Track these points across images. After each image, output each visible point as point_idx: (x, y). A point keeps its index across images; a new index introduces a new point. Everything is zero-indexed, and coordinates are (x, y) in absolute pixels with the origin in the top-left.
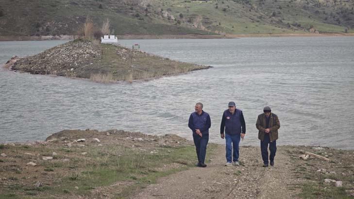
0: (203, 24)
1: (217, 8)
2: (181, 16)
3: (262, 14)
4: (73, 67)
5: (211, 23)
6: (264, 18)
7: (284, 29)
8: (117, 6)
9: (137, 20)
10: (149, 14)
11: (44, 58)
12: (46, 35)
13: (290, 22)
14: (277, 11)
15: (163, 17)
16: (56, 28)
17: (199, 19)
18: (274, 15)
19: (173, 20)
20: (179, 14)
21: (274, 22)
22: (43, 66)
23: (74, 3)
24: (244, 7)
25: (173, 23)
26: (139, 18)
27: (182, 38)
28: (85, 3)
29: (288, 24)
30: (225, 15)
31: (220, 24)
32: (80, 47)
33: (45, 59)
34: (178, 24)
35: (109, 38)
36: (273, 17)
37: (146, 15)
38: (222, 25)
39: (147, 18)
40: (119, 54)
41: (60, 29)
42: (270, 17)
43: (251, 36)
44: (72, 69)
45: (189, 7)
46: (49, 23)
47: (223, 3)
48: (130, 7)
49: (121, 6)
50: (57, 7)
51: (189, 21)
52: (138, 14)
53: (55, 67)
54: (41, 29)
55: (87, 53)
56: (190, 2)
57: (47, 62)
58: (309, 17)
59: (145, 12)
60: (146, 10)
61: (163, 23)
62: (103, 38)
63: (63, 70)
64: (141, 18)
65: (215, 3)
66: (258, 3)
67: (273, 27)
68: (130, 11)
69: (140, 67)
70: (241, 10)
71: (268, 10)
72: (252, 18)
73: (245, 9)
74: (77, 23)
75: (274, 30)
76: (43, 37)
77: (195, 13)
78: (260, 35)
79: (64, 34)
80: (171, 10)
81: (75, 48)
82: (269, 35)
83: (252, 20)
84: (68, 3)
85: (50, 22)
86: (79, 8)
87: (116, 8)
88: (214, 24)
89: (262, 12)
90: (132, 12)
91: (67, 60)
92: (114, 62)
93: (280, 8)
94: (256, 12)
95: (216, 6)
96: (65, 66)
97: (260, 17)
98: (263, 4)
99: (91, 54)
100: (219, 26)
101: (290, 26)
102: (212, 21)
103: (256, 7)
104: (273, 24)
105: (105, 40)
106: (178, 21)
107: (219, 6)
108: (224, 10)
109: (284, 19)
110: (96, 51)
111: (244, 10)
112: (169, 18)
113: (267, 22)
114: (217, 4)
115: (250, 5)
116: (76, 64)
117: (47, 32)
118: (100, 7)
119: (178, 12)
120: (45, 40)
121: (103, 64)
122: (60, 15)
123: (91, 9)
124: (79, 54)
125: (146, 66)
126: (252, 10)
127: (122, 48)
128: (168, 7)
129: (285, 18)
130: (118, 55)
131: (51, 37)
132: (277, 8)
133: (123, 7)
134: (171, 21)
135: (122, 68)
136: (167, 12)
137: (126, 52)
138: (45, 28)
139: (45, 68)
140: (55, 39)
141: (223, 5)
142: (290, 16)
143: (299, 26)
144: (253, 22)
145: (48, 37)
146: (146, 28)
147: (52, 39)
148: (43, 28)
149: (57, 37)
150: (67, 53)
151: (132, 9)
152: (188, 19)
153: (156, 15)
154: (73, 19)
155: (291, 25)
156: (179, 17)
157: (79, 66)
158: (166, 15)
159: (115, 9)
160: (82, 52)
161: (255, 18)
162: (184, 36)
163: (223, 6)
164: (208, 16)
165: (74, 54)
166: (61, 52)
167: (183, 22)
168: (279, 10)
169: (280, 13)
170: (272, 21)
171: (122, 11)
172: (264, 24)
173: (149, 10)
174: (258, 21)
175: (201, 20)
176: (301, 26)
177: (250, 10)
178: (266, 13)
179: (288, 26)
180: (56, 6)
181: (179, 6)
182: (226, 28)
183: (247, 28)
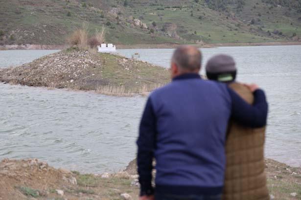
0: (177, 33)
1: (192, 15)
2: (154, 24)
3: (240, 21)
4: (72, 79)
5: (186, 31)
6: (242, 26)
7: (264, 38)
8: (86, 14)
9: (108, 29)
10: (120, 22)
11: (36, 69)
12: (10, 44)
13: (271, 30)
14: (256, 18)
15: (135, 25)
16: (21, 37)
17: (174, 28)
18: (253, 23)
19: (145, 28)
20: (152, 22)
21: (253, 30)
22: (38, 78)
23: (41, 10)
24: (220, 15)
25: (146, 32)
26: (110, 26)
27: (156, 48)
28: (52, 10)
29: (268, 31)
30: (201, 24)
31: (195, 33)
32: (77, 57)
33: (38, 69)
34: (152, 33)
35: (107, 46)
36: (252, 25)
37: (118, 24)
38: (198, 34)
39: (119, 26)
40: (120, 63)
41: (26, 38)
42: (249, 25)
43: (229, 46)
44: (72, 81)
45: (162, 15)
46: (13, 31)
47: (198, 10)
48: (100, 15)
49: (90, 14)
50: (22, 14)
51: (163, 30)
52: (108, 22)
53: (52, 78)
54: (4, 37)
55: (86, 63)
56: (163, 10)
57: (41, 73)
58: (291, 24)
59: (116, 20)
60: (117, 18)
61: (136, 32)
62: (100, 47)
63: (61, 81)
64: (113, 26)
65: (190, 10)
66: (236, 10)
67: (253, 36)
68: (101, 19)
69: (147, 79)
70: (217, 18)
71: (246, 17)
72: (230, 26)
73: (221, 16)
74: (44, 31)
75: (253, 38)
76: (8, 46)
77: (169, 22)
78: (239, 44)
79: (31, 44)
80: (143, 19)
81: (72, 57)
82: (248, 44)
83: (230, 28)
84: (34, 10)
85: (15, 30)
86: (46, 16)
87: (85, 15)
88: (190, 33)
89: (239, 20)
90: (102, 21)
91: (65, 71)
92: (118, 73)
93: (260, 15)
94: (234, 19)
95: (191, 13)
96: (62, 77)
97: (238, 25)
98: (241, 10)
99: (91, 64)
100: (195, 34)
101: (270, 34)
102: (187, 29)
103: (233, 14)
104: (252, 32)
105: (103, 48)
106: (151, 29)
107: (194, 14)
108: (200, 18)
109: (263, 27)
110: (95, 60)
111: (222, 18)
112: (142, 27)
113: (246, 31)
114: (192, 12)
115: (227, 11)
116: (76, 76)
117: (12, 41)
118: (69, 15)
119: (151, 21)
120: (10, 49)
121: (106, 75)
122: (26, 23)
123: (59, 16)
124: (77, 65)
125: (153, 77)
126: (229, 18)
127: (122, 58)
128: (141, 15)
129: (265, 26)
130: (121, 65)
131: (16, 46)
132: (256, 15)
133: (93, 14)
134: (143, 29)
135: (128, 80)
136: (139, 20)
137: (127, 62)
138: (9, 36)
139: (40, 79)
140: (21, 48)
141: (199, 12)
142: (270, 23)
143: (281, 34)
144: (231, 30)
145: (13, 46)
146: (118, 37)
147: (17, 49)
148: (7, 37)
149: (24, 46)
150: (64, 62)
151: (102, 17)
152: (162, 28)
153: (128, 23)
154: (40, 28)
155: (272, 34)
156: (152, 25)
157: (79, 77)
158: (138, 24)
159: (84, 17)
160: (80, 62)
161: (233, 26)
162: (158, 45)
163: (199, 14)
164: (183, 24)
165: (72, 64)
166: (55, 62)
167: (157, 31)
168: (258, 17)
169: (259, 21)
170: (251, 29)
171: (93, 19)
172: (243, 32)
173: (120, 18)
174: (236, 30)
175: (175, 28)
176: (283, 34)
177: (227, 18)
178: (244, 20)
179: (269, 34)
180: (20, 13)
181: (152, 14)
182: (202, 36)
183: (224, 36)
